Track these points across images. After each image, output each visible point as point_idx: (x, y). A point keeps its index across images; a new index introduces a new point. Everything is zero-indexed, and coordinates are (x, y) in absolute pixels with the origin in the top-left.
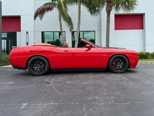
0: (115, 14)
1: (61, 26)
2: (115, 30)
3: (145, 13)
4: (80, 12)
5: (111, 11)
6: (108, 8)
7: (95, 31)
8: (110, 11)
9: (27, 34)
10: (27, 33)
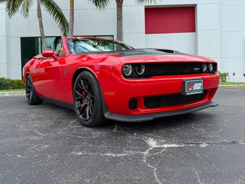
0: (145, 6)
1: (41, 26)
2: (146, 33)
3: (196, 5)
4: (73, 2)
7: (113, 36)
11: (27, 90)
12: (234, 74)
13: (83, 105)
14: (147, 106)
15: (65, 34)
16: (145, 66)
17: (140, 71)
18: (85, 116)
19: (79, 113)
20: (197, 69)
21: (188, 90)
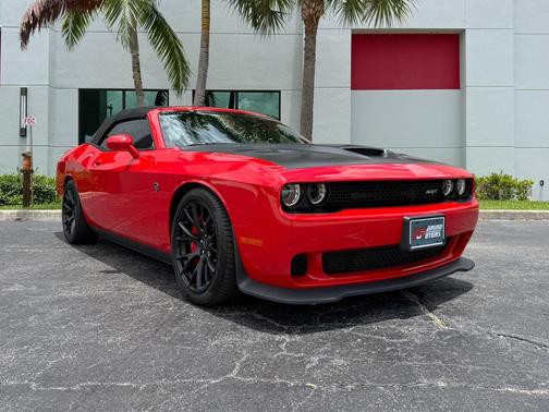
0: (353, 30)
1: (136, 67)
2: (352, 88)
4: (208, 18)
5: (321, 20)
6: (309, 7)
7: (279, 92)
8: (318, 19)
9: (24, 98)
10: (24, 92)
11: (64, 208)
12: (542, 183)
13: (190, 256)
14: (329, 270)
15: (177, 86)
16: (327, 189)
17: (315, 195)
18: (193, 282)
19: (181, 270)
20: (432, 192)
21: (414, 239)
